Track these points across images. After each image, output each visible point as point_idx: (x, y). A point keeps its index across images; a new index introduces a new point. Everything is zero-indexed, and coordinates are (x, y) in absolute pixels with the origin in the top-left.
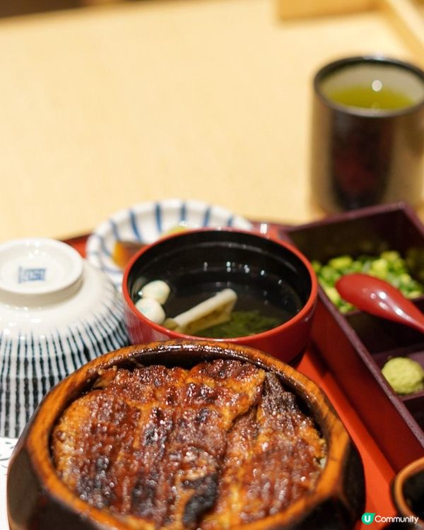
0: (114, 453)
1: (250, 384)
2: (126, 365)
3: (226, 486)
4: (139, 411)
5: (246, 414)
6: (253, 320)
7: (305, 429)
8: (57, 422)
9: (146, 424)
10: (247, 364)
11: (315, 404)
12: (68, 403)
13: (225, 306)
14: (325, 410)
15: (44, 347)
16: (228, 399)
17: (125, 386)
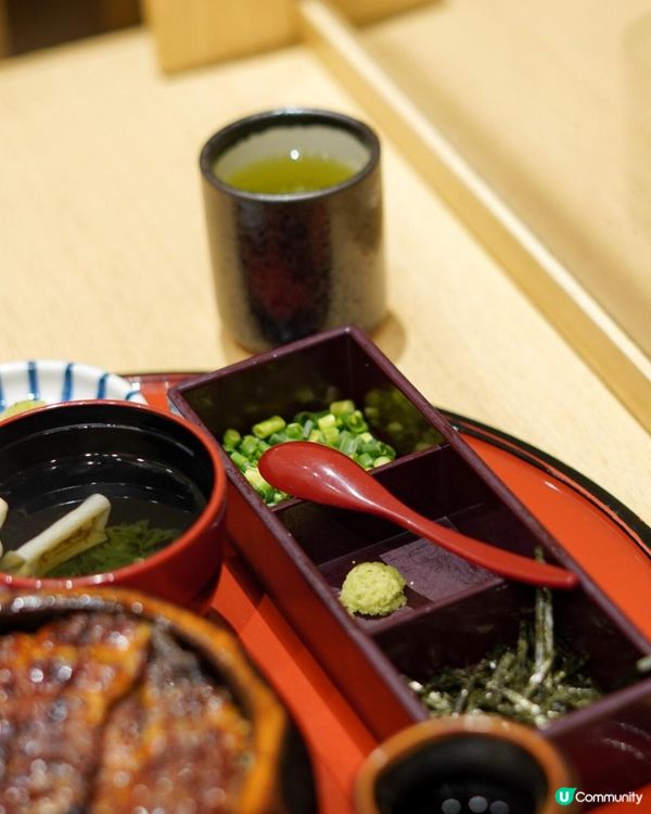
5: (127, 698)
6: (140, 536)
10: (121, 617)
13: (94, 520)
16: (97, 678)
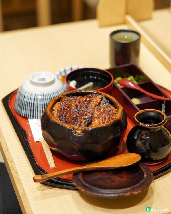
0: (66, 113)
1: (98, 98)
2: (68, 95)
3: (94, 119)
4: (72, 105)
5: (98, 105)
7: (112, 107)
8: (52, 108)
9: (73, 108)
10: (97, 94)
11: (114, 102)
12: (54, 104)
13: (90, 86)
14: (117, 103)
15: (46, 96)
16: (93, 102)
17: (68, 100)
